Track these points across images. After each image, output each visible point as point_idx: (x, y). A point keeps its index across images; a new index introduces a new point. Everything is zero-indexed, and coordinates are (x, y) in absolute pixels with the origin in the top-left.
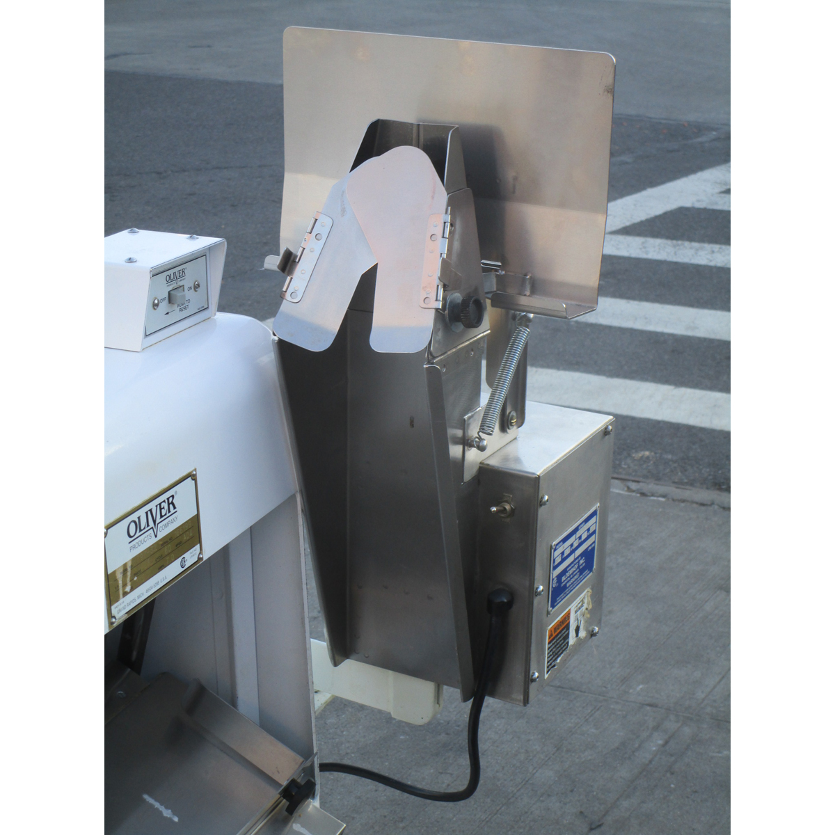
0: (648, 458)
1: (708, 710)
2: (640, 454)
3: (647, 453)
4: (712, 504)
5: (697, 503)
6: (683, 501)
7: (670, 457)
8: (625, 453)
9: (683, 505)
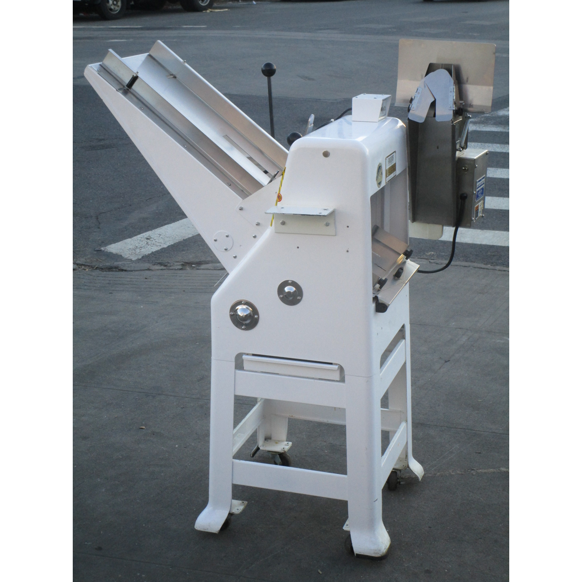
0: (433, 254)
1: (484, 329)
2: (430, 253)
3: (433, 253)
4: (469, 266)
5: (462, 266)
6: (457, 266)
7: (444, 254)
8: (422, 253)
9: (456, 267)
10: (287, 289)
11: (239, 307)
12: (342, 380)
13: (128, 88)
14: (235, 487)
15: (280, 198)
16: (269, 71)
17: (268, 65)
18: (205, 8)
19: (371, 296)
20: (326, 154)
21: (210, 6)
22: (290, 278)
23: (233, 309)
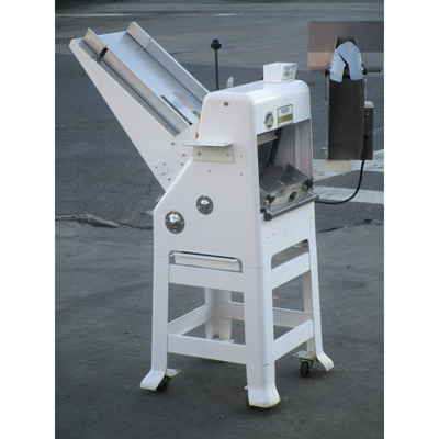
10: (202, 202)
11: (172, 216)
12: (241, 271)
13: (101, 56)
14: (170, 355)
15: (197, 136)
16: (216, 45)
17: (216, 41)
19: (259, 208)
20: (226, 104)
22: (204, 195)
23: (167, 217)
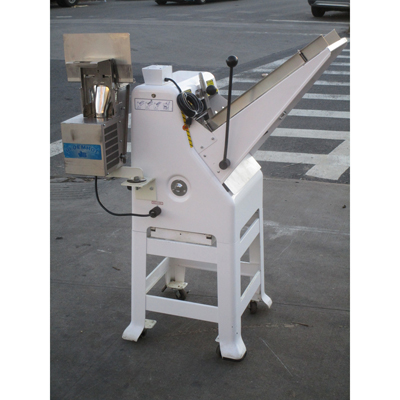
16: (233, 62)
17: (232, 58)
18: (73, 5)
21: (76, 3)
